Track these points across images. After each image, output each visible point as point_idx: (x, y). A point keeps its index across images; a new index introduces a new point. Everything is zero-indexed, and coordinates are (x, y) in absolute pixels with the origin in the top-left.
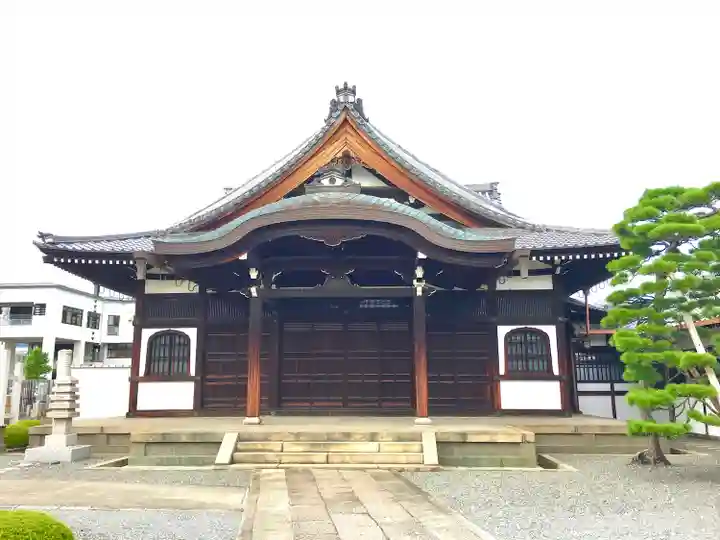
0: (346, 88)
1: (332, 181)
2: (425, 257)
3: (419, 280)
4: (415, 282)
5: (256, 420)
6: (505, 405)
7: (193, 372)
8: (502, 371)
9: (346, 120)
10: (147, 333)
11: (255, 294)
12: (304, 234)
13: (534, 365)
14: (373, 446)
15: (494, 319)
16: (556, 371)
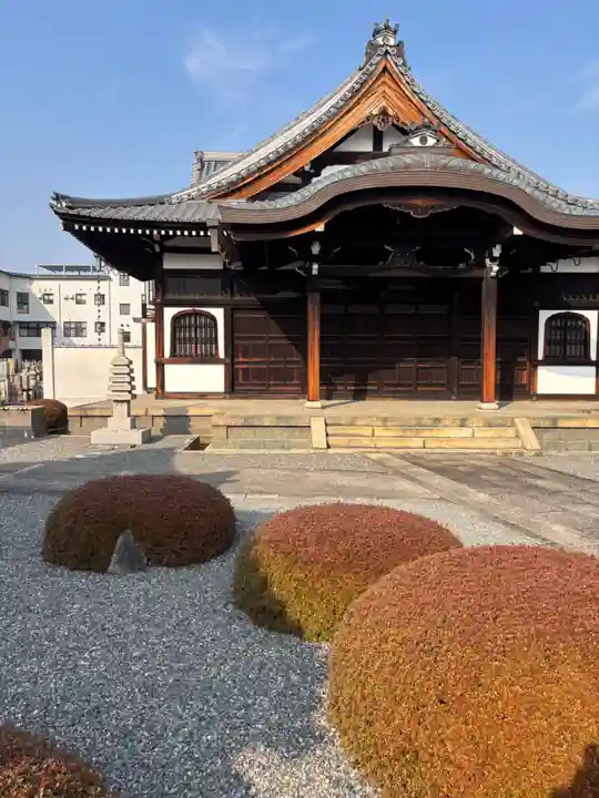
0: (387, 28)
1: (424, 140)
2: (520, 233)
3: (493, 259)
4: (487, 261)
5: (318, 404)
6: (540, 390)
7: (222, 354)
8: (540, 356)
9: (385, 69)
10: (169, 313)
11: (315, 272)
12: (388, 203)
13: (572, 350)
14: (466, 432)
15: (537, 304)
16: (593, 357)
